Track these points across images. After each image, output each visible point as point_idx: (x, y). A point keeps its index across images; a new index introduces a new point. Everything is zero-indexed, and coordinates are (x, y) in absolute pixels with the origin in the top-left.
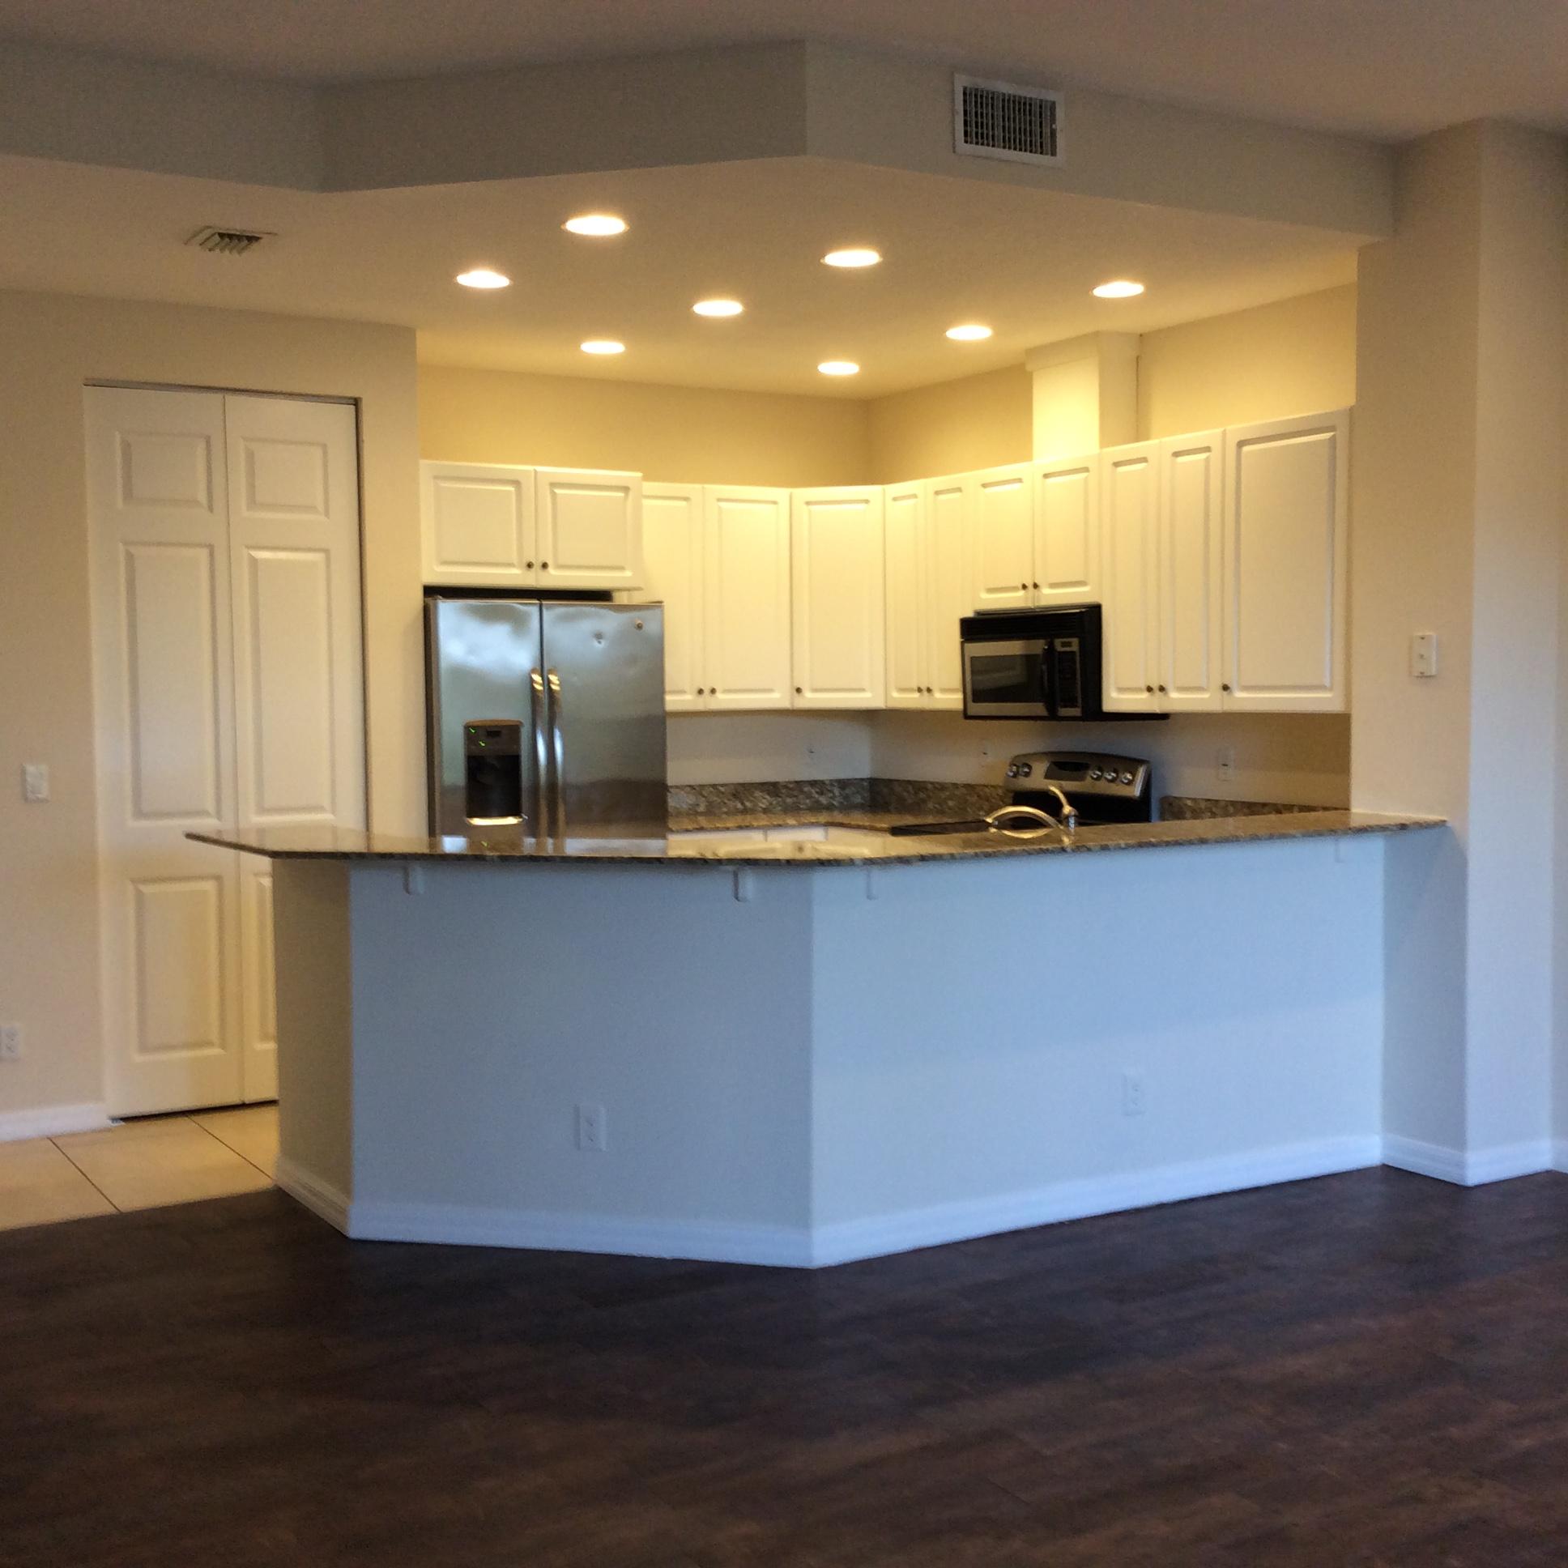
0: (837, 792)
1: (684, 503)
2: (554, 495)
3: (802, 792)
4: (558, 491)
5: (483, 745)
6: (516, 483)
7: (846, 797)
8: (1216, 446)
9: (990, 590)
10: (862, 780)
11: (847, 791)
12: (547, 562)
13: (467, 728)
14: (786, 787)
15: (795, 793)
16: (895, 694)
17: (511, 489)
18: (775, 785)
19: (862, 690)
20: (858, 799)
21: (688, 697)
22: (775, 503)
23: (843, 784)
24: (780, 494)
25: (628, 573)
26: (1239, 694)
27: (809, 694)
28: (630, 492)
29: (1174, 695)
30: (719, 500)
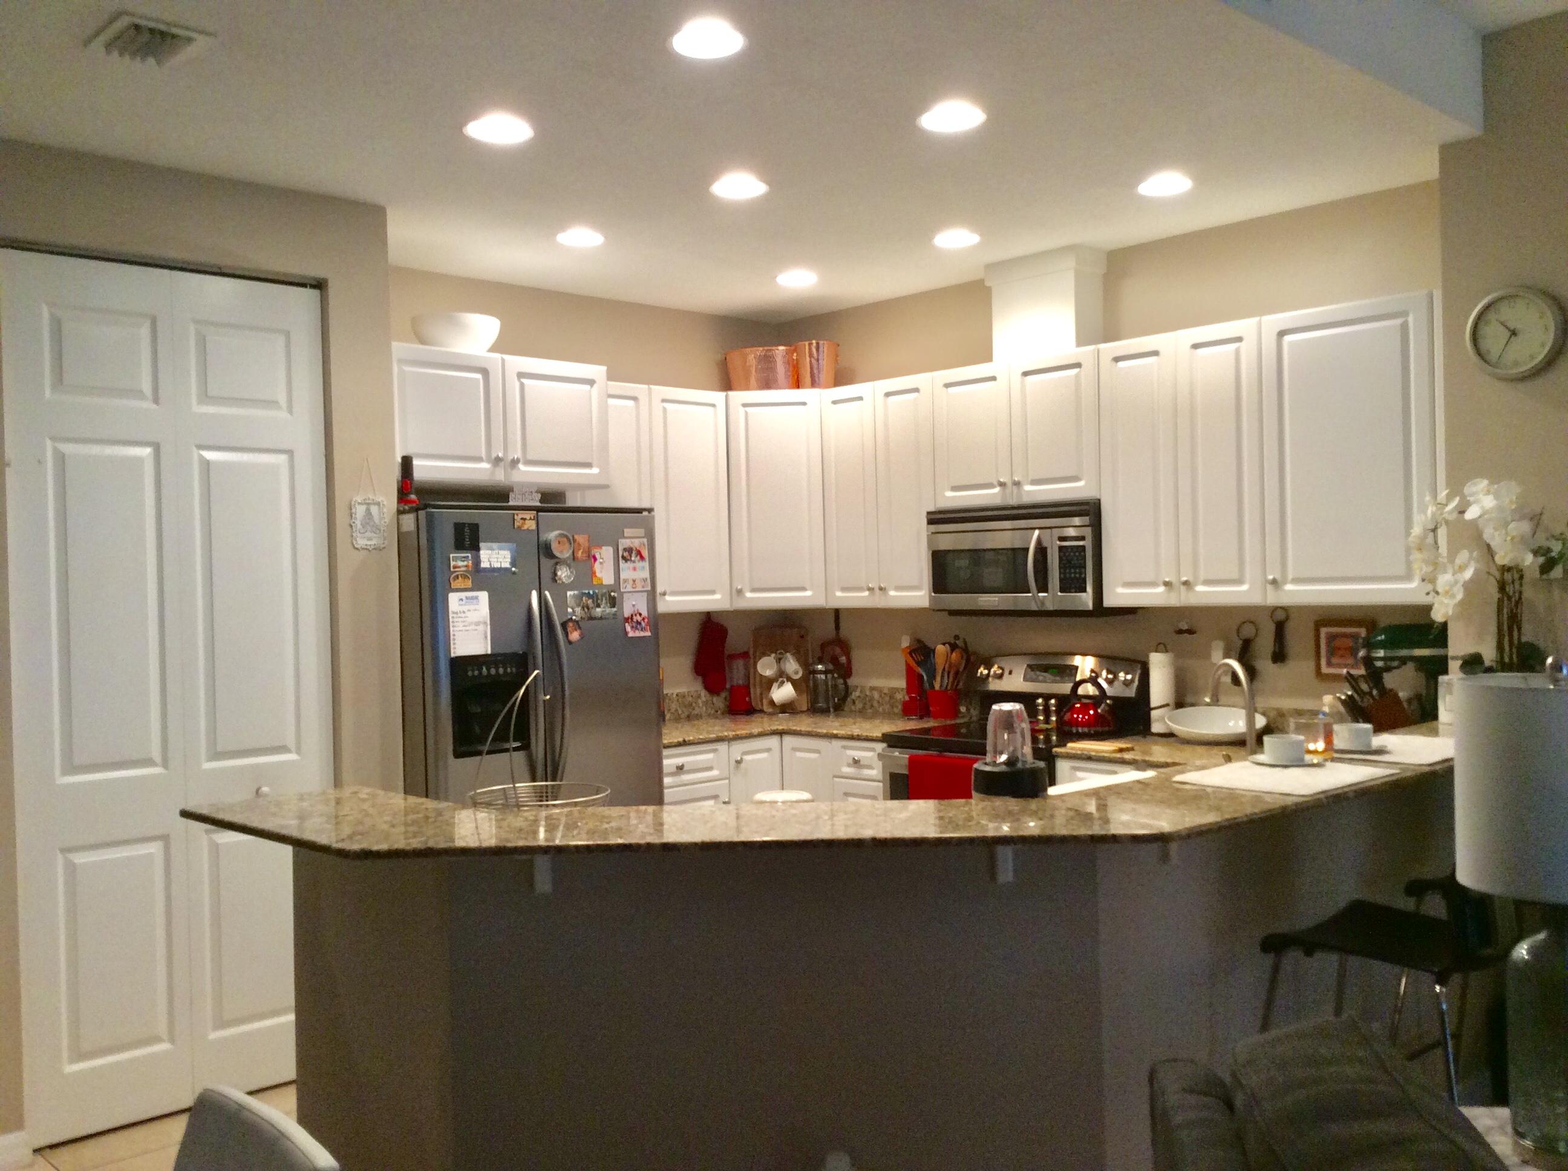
1: (631, 403)
4: (527, 382)
6: (483, 371)
8: (1250, 340)
9: (955, 489)
12: (517, 456)
16: (837, 594)
17: (479, 376)
19: (802, 589)
22: (713, 405)
24: (718, 397)
25: (595, 470)
26: (1289, 587)
27: (749, 595)
28: (595, 385)
29: (1200, 588)
30: (664, 401)
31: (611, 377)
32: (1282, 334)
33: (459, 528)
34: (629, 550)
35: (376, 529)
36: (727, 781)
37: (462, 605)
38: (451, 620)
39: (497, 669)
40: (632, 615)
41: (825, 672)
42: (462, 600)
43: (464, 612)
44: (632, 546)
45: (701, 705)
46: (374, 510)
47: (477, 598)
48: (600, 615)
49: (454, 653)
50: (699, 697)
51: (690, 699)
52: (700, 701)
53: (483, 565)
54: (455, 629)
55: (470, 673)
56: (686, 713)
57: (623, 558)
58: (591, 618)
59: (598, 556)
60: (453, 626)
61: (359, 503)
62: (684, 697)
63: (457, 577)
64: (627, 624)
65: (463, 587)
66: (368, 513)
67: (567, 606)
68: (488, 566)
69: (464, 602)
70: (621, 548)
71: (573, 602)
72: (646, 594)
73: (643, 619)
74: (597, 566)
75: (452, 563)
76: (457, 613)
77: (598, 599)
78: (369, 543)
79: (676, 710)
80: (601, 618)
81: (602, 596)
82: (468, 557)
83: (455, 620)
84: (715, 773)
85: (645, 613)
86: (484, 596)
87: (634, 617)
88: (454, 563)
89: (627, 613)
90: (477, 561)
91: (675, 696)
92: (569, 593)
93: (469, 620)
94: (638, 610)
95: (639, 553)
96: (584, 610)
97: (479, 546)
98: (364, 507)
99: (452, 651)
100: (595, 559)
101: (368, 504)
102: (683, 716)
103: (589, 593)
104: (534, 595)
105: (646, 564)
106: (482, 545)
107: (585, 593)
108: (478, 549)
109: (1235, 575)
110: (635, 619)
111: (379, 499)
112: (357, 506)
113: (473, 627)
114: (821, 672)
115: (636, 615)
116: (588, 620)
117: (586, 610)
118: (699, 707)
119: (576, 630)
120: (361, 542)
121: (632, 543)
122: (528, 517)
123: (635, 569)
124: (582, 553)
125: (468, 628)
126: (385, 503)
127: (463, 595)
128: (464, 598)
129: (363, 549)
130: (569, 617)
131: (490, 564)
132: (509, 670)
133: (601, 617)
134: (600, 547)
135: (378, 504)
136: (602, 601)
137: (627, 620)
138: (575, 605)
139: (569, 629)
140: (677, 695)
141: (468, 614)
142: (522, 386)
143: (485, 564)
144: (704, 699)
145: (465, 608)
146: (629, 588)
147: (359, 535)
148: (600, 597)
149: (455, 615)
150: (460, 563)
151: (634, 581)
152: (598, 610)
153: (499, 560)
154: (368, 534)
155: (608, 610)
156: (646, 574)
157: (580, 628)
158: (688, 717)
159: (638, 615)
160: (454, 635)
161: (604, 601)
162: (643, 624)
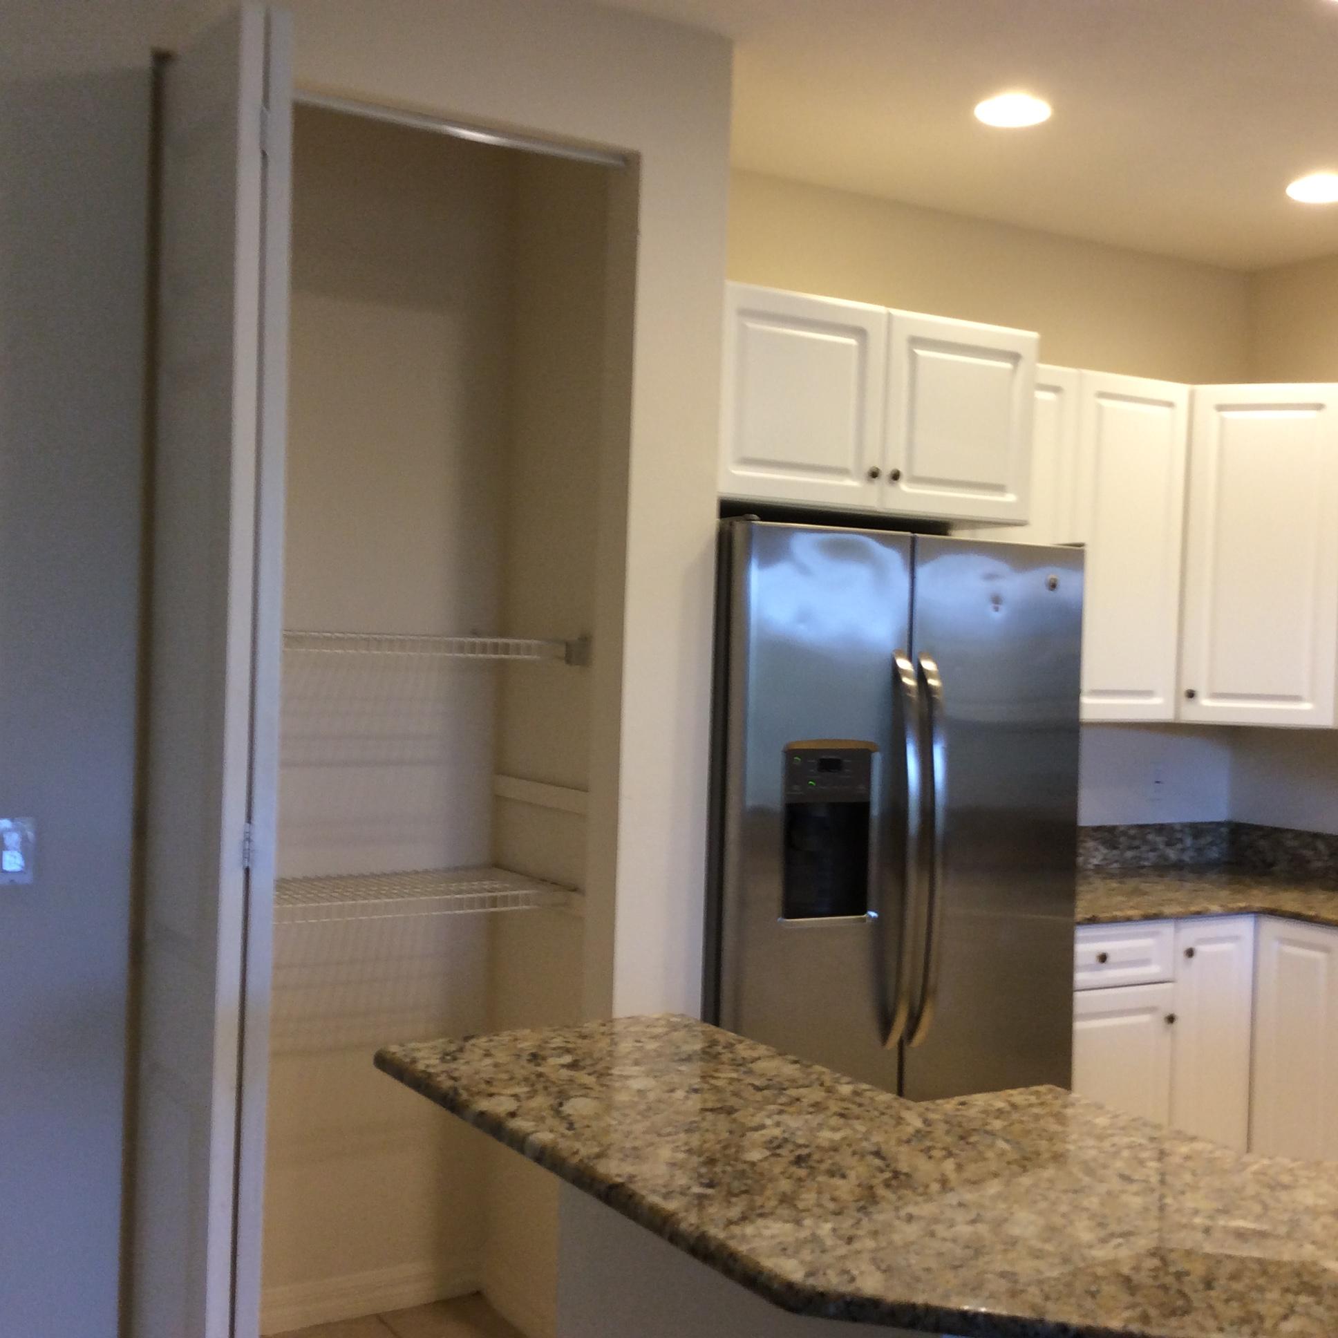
0: (1189, 841)
2: (913, 358)
3: (1146, 842)
4: (921, 353)
5: (811, 782)
6: (860, 333)
7: (1199, 850)
10: (1219, 824)
11: (1203, 841)
12: (900, 470)
13: (790, 753)
14: (1124, 833)
15: (1137, 843)
17: (852, 342)
18: (1112, 830)
19: (1296, 698)
20: (1214, 853)
22: (1170, 405)
23: (1197, 830)
24: (1177, 391)
25: (1010, 498)
28: (1021, 363)
30: (1099, 394)
84: (1153, 969)
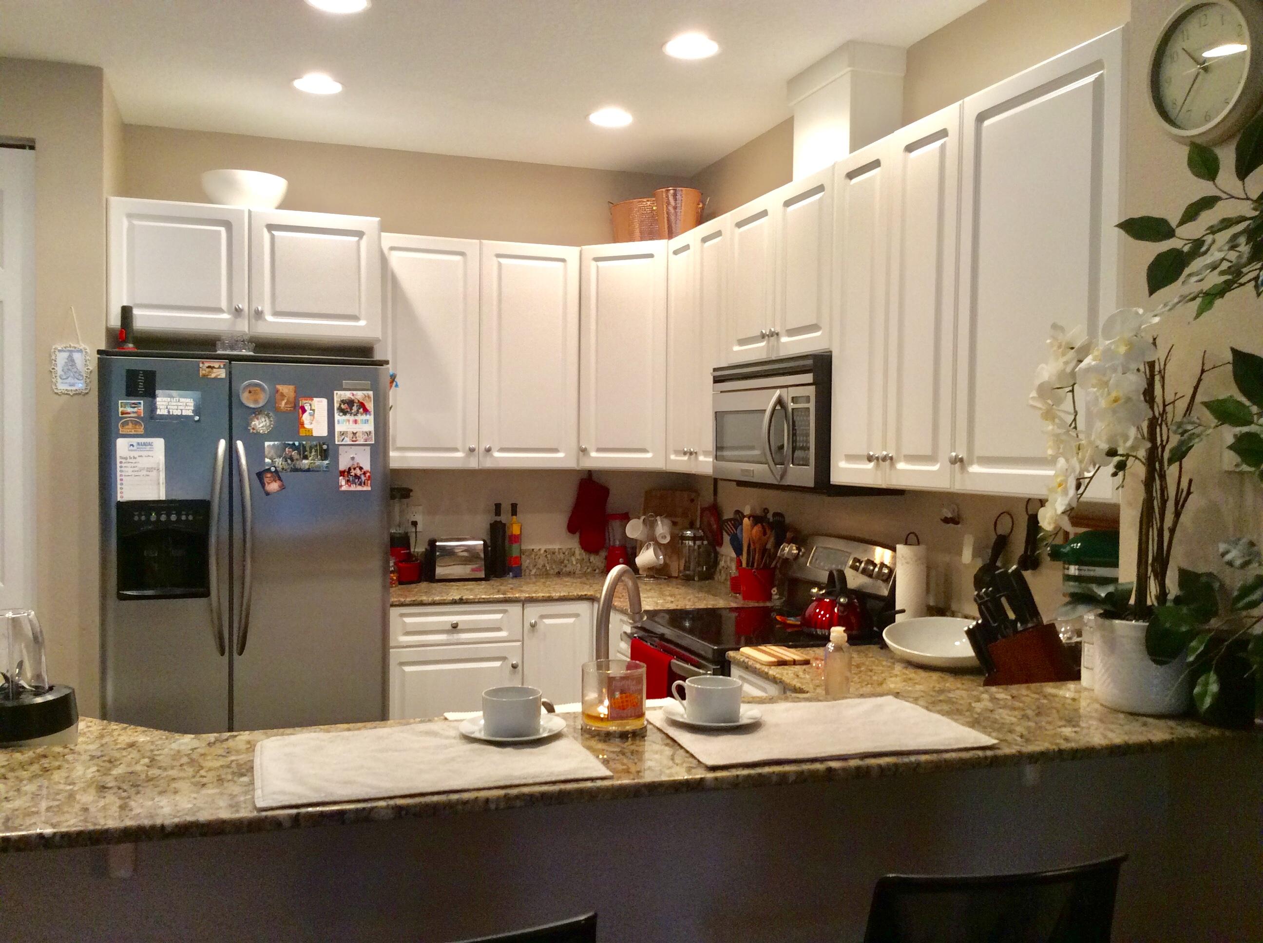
1: (458, 258)
4: (277, 233)
6: (227, 224)
8: (953, 132)
9: (742, 342)
16: (673, 457)
17: (221, 229)
21: (460, 454)
24: (571, 253)
25: (362, 323)
26: (975, 469)
27: (594, 454)
28: (365, 237)
29: (901, 466)
30: (498, 256)
31: (385, 227)
32: (981, 118)
33: (132, 375)
34: (351, 403)
35: (78, 375)
36: (519, 644)
37: (132, 450)
38: (118, 465)
39: (168, 515)
40: (350, 469)
41: (694, 539)
42: (132, 445)
43: (134, 458)
44: (353, 398)
45: (574, 563)
46: (77, 356)
47: (150, 444)
48: (307, 467)
49: (122, 497)
50: (573, 554)
51: (562, 556)
52: (573, 559)
53: (158, 412)
54: (123, 474)
55: (136, 518)
56: (557, 571)
57: (341, 410)
58: (296, 470)
59: (307, 407)
60: (121, 471)
61: (59, 351)
62: (554, 553)
63: (126, 423)
64: (341, 478)
65: (133, 432)
66: (71, 360)
67: (264, 457)
68: (166, 413)
69: (135, 448)
70: (336, 400)
71: (272, 452)
72: (368, 448)
73: (365, 473)
74: (306, 417)
75: (120, 409)
76: (126, 458)
77: (305, 451)
78: (70, 388)
79: (544, 566)
80: (308, 470)
81: (311, 448)
82: (140, 403)
83: (123, 465)
84: (503, 634)
85: (367, 467)
86: (159, 444)
87: (352, 470)
88: (122, 409)
89: (343, 465)
90: (152, 408)
91: (542, 552)
92: (267, 444)
93: (139, 465)
94: (358, 463)
95: (362, 405)
96: (286, 461)
97: (155, 393)
98: (66, 355)
99: (119, 495)
100: (304, 411)
101: (71, 351)
102: (551, 572)
103: (294, 444)
104: (222, 444)
105: (371, 418)
106: (157, 392)
107: (289, 444)
108: (153, 396)
109: (929, 452)
110: (353, 473)
111: (82, 346)
112: (57, 353)
113: (144, 472)
114: (689, 538)
115: (355, 469)
116: (291, 471)
117: (289, 461)
118: (572, 564)
119: (275, 481)
120: (62, 387)
121: (353, 395)
122: (216, 365)
123: (356, 422)
124: (286, 404)
125: (139, 473)
126: (88, 351)
127: (134, 441)
128: (135, 444)
129: (64, 394)
130: (267, 467)
131: (169, 412)
132: (184, 518)
133: (309, 468)
134: (311, 397)
135: (81, 351)
136: (311, 453)
137: (342, 473)
138: (275, 456)
139: (266, 480)
140: (545, 551)
141: (139, 459)
142: (273, 238)
143: (161, 411)
144: (578, 557)
145: (136, 454)
146: (347, 441)
147: (59, 380)
148: (308, 449)
149: (124, 461)
150: (129, 410)
151: (354, 434)
152: (305, 461)
153: (180, 408)
154: (70, 380)
155: (318, 463)
156: (370, 427)
157: (280, 479)
158: (559, 573)
159: (358, 469)
160: (121, 480)
161: (313, 453)
162: (363, 478)
